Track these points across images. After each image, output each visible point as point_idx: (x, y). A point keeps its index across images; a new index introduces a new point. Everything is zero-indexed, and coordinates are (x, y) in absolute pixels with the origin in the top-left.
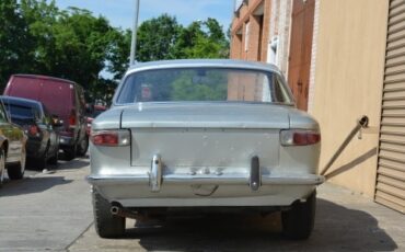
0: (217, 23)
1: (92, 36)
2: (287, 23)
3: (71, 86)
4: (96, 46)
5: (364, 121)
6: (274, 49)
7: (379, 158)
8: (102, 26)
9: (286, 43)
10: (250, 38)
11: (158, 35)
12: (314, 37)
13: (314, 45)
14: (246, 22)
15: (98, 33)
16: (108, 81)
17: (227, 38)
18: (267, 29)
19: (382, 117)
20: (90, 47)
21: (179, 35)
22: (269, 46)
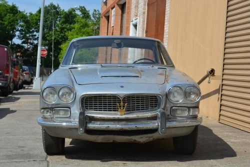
0: (85, 9)
1: (8, 17)
2: (144, 9)
3: (6, 49)
4: (9, 23)
5: (212, 72)
6: (135, 26)
7: (222, 95)
8: (14, 10)
9: (144, 22)
10: (116, 19)
11: (49, 16)
12: (166, 18)
13: (166, 23)
14: (112, 9)
15: (12, 15)
16: (18, 45)
17: (92, 18)
18: (129, 13)
19: (223, 69)
20: (6, 23)
21: (62, 16)
22: (131, 23)
